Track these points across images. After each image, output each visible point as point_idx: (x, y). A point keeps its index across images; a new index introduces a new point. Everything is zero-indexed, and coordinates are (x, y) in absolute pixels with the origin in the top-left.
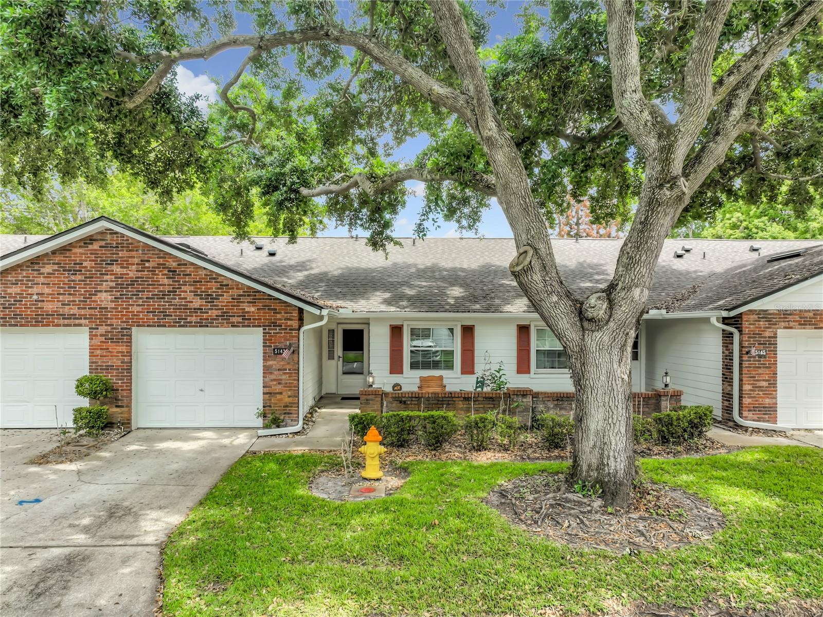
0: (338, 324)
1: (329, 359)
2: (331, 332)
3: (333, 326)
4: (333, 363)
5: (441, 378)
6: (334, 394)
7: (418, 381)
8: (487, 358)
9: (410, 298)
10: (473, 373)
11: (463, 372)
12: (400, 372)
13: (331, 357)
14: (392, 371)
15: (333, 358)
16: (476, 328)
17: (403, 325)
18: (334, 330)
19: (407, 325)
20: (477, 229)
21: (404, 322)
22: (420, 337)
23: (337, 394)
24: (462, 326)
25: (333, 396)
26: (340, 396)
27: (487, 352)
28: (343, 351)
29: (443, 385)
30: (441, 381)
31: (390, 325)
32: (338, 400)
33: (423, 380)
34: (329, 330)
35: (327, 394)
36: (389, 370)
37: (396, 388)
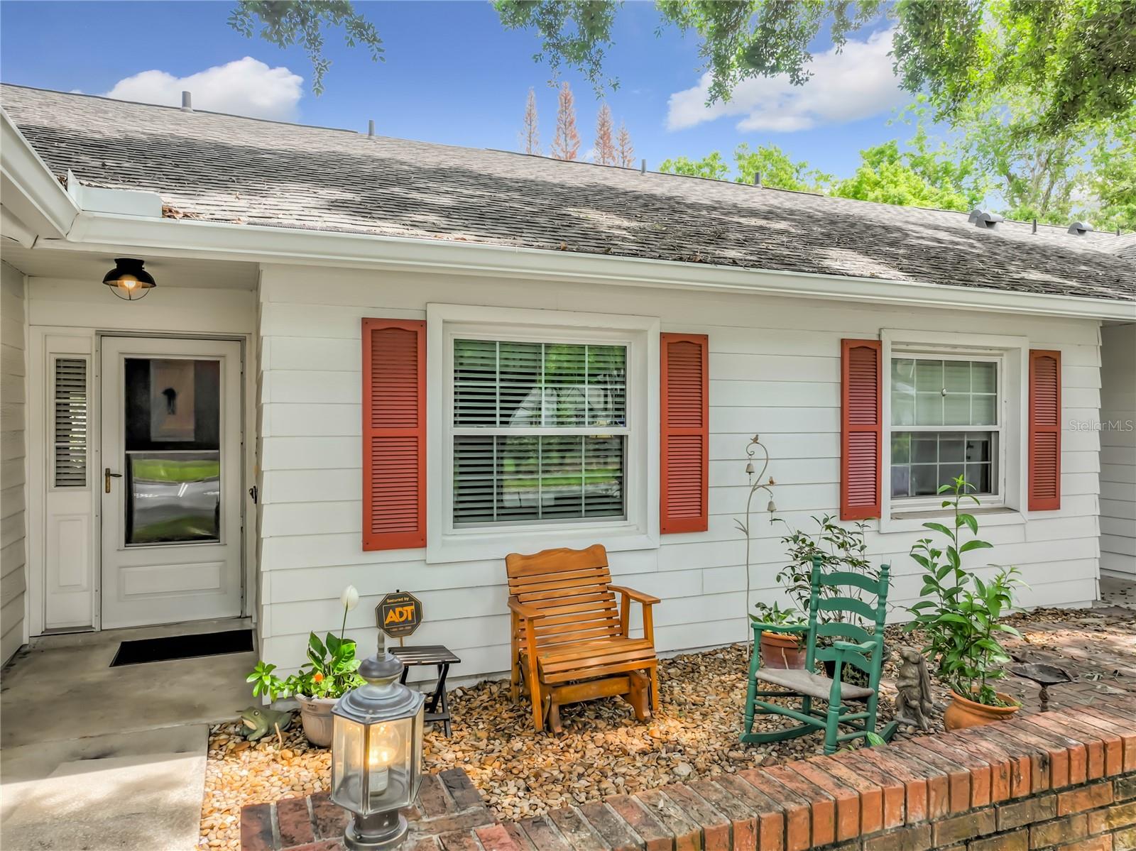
0: (102, 334)
1: (59, 483)
2: (71, 372)
3: (79, 345)
4: (79, 501)
5: (596, 557)
6: (87, 630)
7: (499, 573)
8: (758, 466)
10: (698, 523)
11: (669, 526)
12: (417, 539)
13: (70, 473)
14: (375, 539)
15: (80, 481)
16: (712, 347)
17: (423, 324)
18: (85, 361)
19: (444, 322)
20: (597, 64)
21: (430, 308)
22: (494, 380)
23: (98, 629)
24: (663, 336)
25: (79, 639)
26: (113, 640)
27: (755, 440)
28: (128, 448)
29: (608, 588)
30: (599, 572)
31: (365, 322)
32: (99, 667)
33: (524, 569)
34: (58, 361)
35: (48, 633)
36: (361, 530)
37: (392, 617)
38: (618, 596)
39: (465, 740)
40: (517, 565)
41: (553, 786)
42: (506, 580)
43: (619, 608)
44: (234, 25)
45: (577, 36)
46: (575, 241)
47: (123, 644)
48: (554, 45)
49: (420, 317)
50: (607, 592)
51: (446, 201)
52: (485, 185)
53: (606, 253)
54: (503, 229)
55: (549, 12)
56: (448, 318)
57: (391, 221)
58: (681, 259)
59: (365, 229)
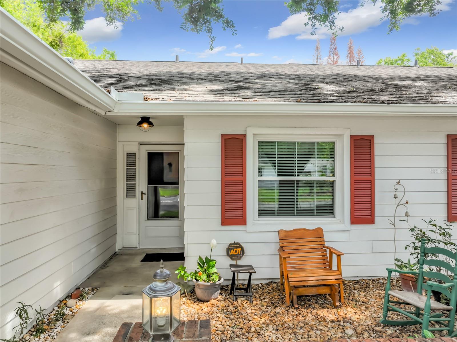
0: (141, 144)
1: (128, 196)
2: (131, 158)
3: (133, 148)
4: (133, 202)
5: (319, 233)
6: (135, 248)
7: (275, 237)
8: (400, 195)
9: (255, 90)
10: (370, 220)
11: (354, 221)
12: (243, 222)
13: (130, 193)
14: (226, 221)
15: (134, 196)
16: (376, 141)
17: (245, 136)
18: (135, 154)
19: (254, 134)
20: (333, 22)
21: (248, 129)
22: (275, 157)
23: (139, 248)
24: (352, 137)
25: (133, 251)
26: (143, 252)
27: (399, 183)
28: (149, 184)
29: (324, 247)
30: (320, 239)
31: (222, 136)
32: (137, 262)
33: (286, 237)
34: (127, 154)
35: (124, 248)
36: (221, 217)
37: (232, 252)
38: (328, 250)
39: (257, 305)
40: (283, 234)
41: (288, 330)
42: (278, 241)
43: (328, 256)
44: (182, 28)
45: (322, 12)
46: (307, 98)
47: (146, 254)
48: (313, 18)
49: (243, 133)
50: (323, 248)
51: (259, 86)
52: (280, 78)
53: (319, 102)
54: (277, 95)
55: (310, 4)
56: (255, 133)
57: (230, 96)
58: (355, 102)
59: (216, 100)
